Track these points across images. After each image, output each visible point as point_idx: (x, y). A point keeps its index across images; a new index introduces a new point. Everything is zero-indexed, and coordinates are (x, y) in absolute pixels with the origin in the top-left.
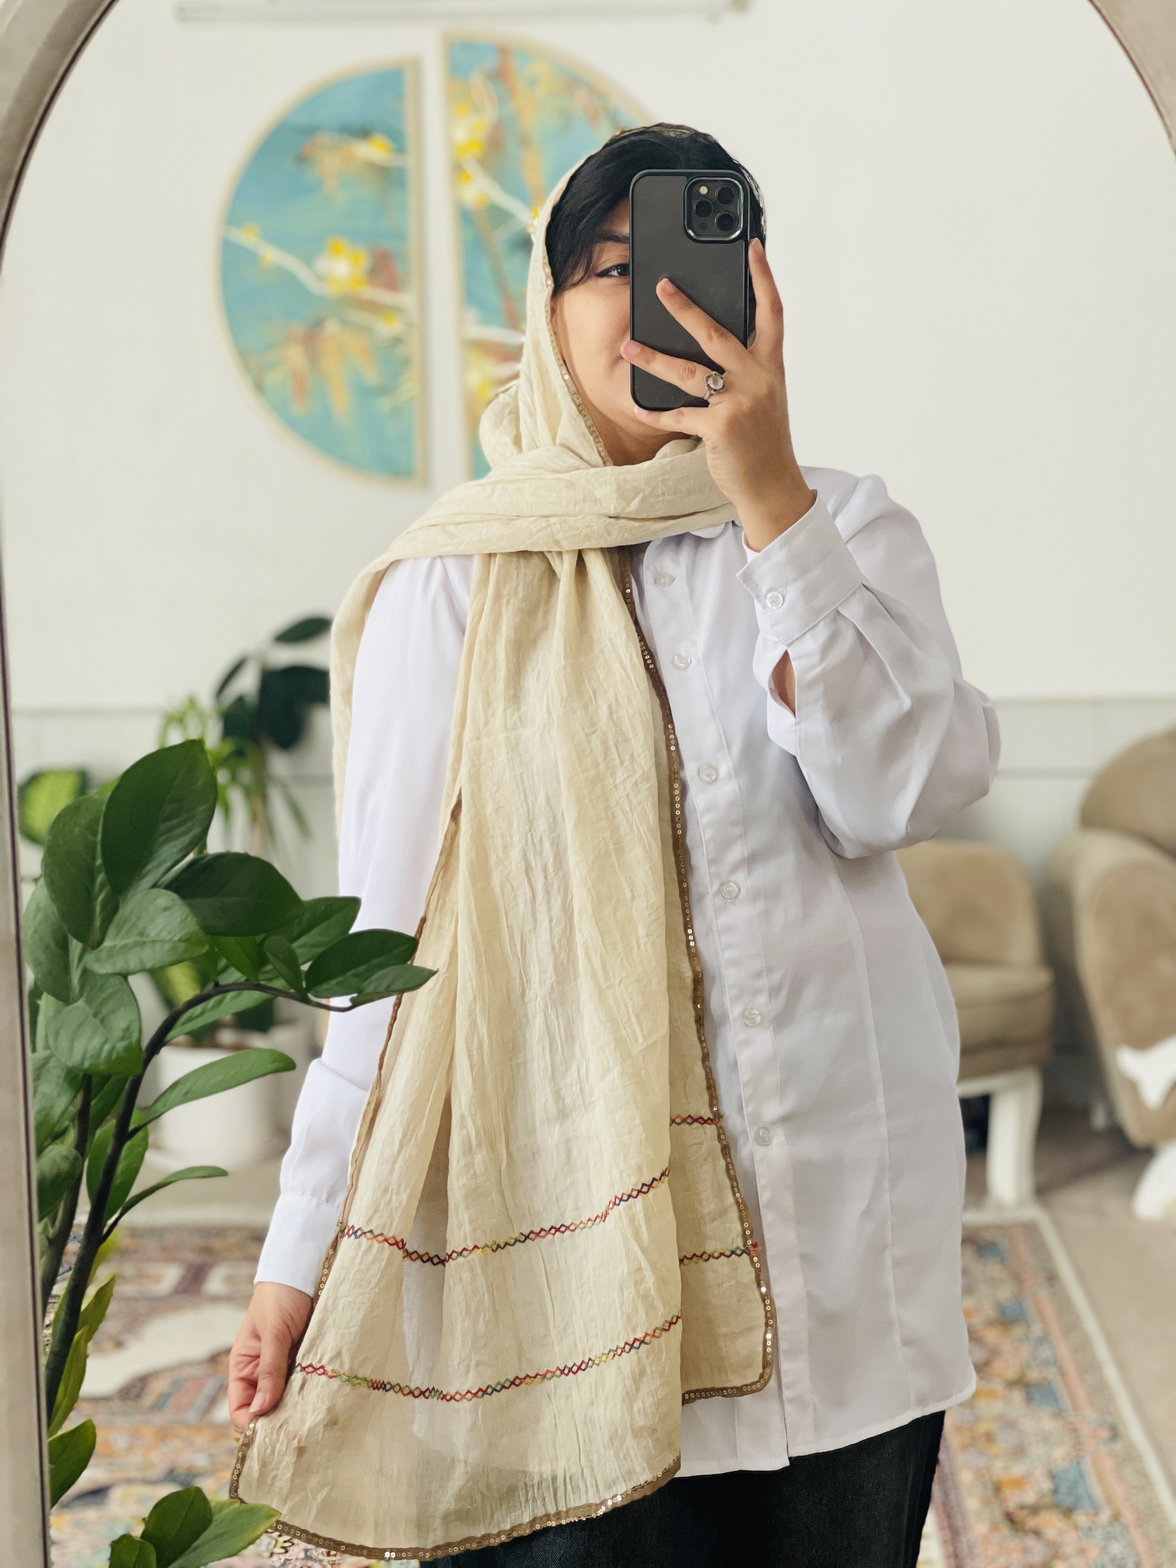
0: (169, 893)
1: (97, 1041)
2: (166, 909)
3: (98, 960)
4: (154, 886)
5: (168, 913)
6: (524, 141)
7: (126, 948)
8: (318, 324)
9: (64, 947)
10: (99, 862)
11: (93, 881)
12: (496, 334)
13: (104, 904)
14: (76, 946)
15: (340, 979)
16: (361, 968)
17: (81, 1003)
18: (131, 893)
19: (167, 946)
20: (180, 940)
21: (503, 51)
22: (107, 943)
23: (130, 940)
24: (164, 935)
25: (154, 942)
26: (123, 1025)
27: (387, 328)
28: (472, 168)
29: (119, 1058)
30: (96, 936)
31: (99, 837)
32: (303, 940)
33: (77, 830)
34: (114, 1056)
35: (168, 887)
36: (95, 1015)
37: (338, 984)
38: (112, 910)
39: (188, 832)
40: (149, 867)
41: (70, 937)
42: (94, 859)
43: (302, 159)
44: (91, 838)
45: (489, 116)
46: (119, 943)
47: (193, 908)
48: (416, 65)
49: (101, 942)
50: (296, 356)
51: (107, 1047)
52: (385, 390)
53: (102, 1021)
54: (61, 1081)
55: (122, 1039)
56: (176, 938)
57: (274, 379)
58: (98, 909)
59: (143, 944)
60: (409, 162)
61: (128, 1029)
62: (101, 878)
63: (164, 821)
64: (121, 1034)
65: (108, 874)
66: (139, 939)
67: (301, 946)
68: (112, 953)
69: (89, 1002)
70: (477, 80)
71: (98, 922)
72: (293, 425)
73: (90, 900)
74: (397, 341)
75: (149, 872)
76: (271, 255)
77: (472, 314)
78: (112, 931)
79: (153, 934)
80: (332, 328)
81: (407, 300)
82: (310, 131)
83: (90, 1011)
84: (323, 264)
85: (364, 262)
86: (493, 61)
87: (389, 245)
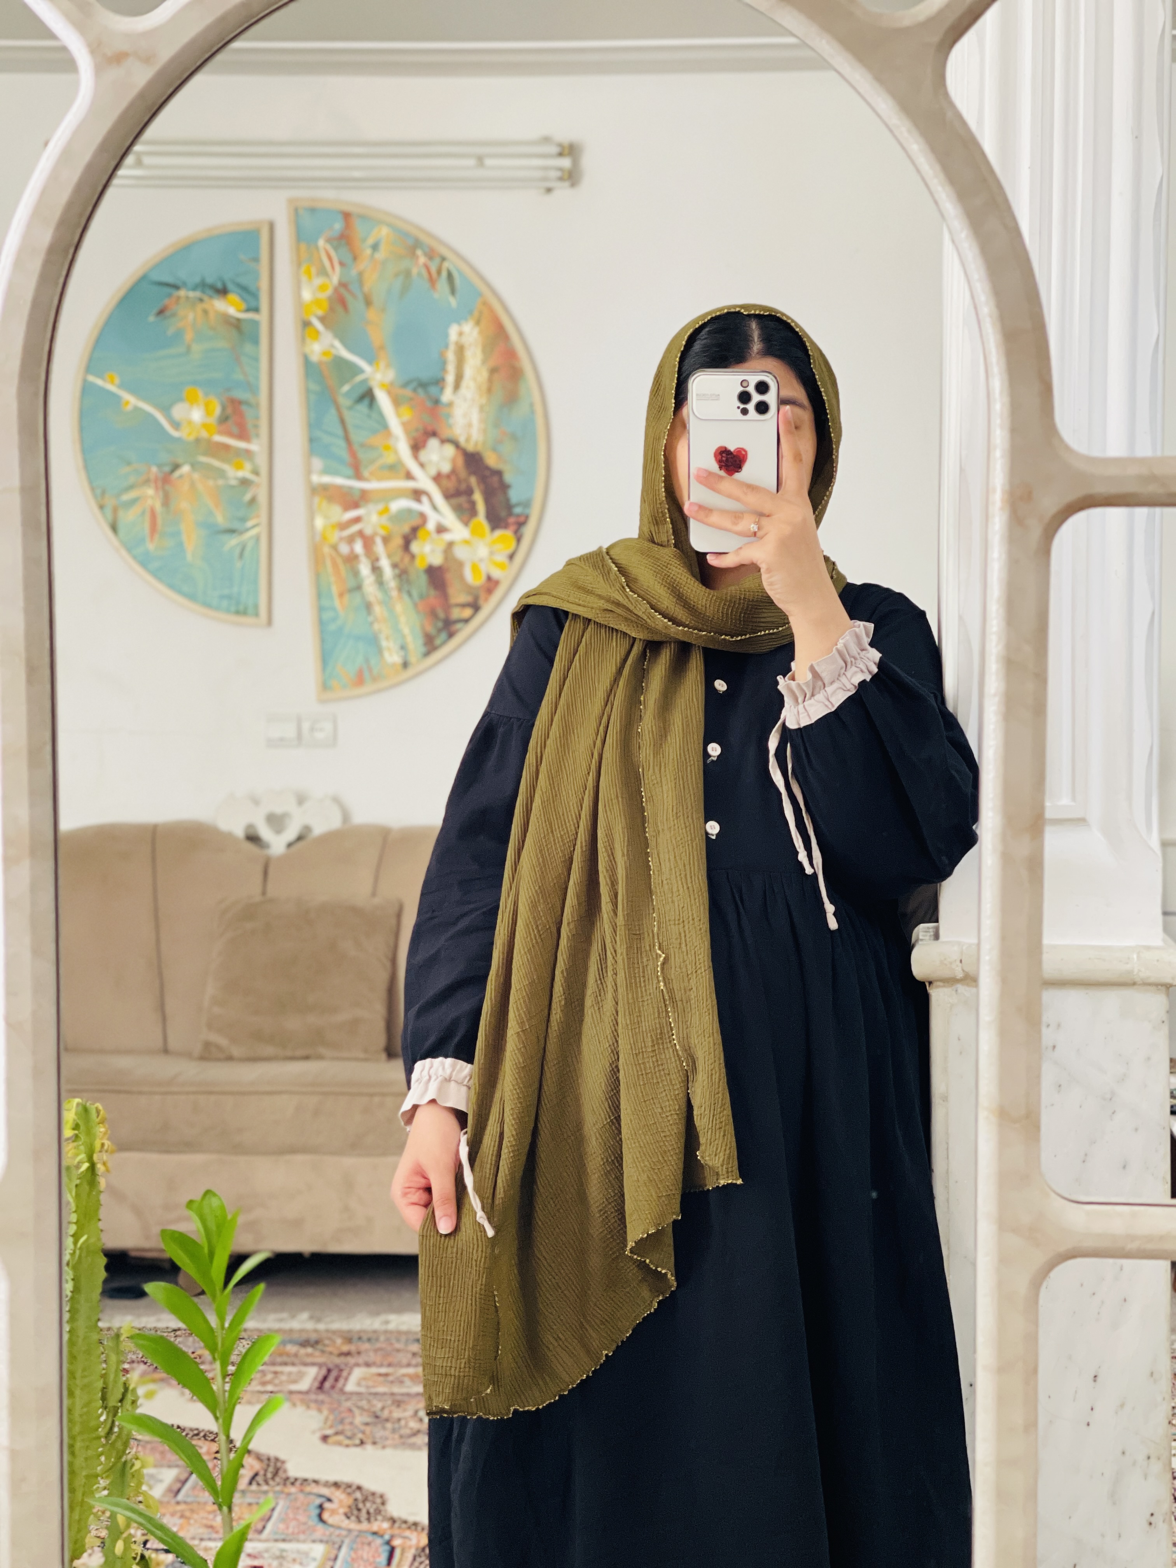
6: (368, 301)
8: (173, 469)
12: (342, 481)
21: (347, 216)
27: (234, 473)
28: (318, 325)
43: (163, 312)
45: (335, 278)
48: (271, 227)
50: (151, 495)
52: (232, 531)
57: (128, 517)
60: (262, 317)
72: (144, 561)
74: (245, 484)
76: (129, 400)
77: (317, 463)
80: (185, 470)
81: (256, 446)
84: (178, 411)
85: (218, 411)
86: (338, 226)
87: (240, 394)
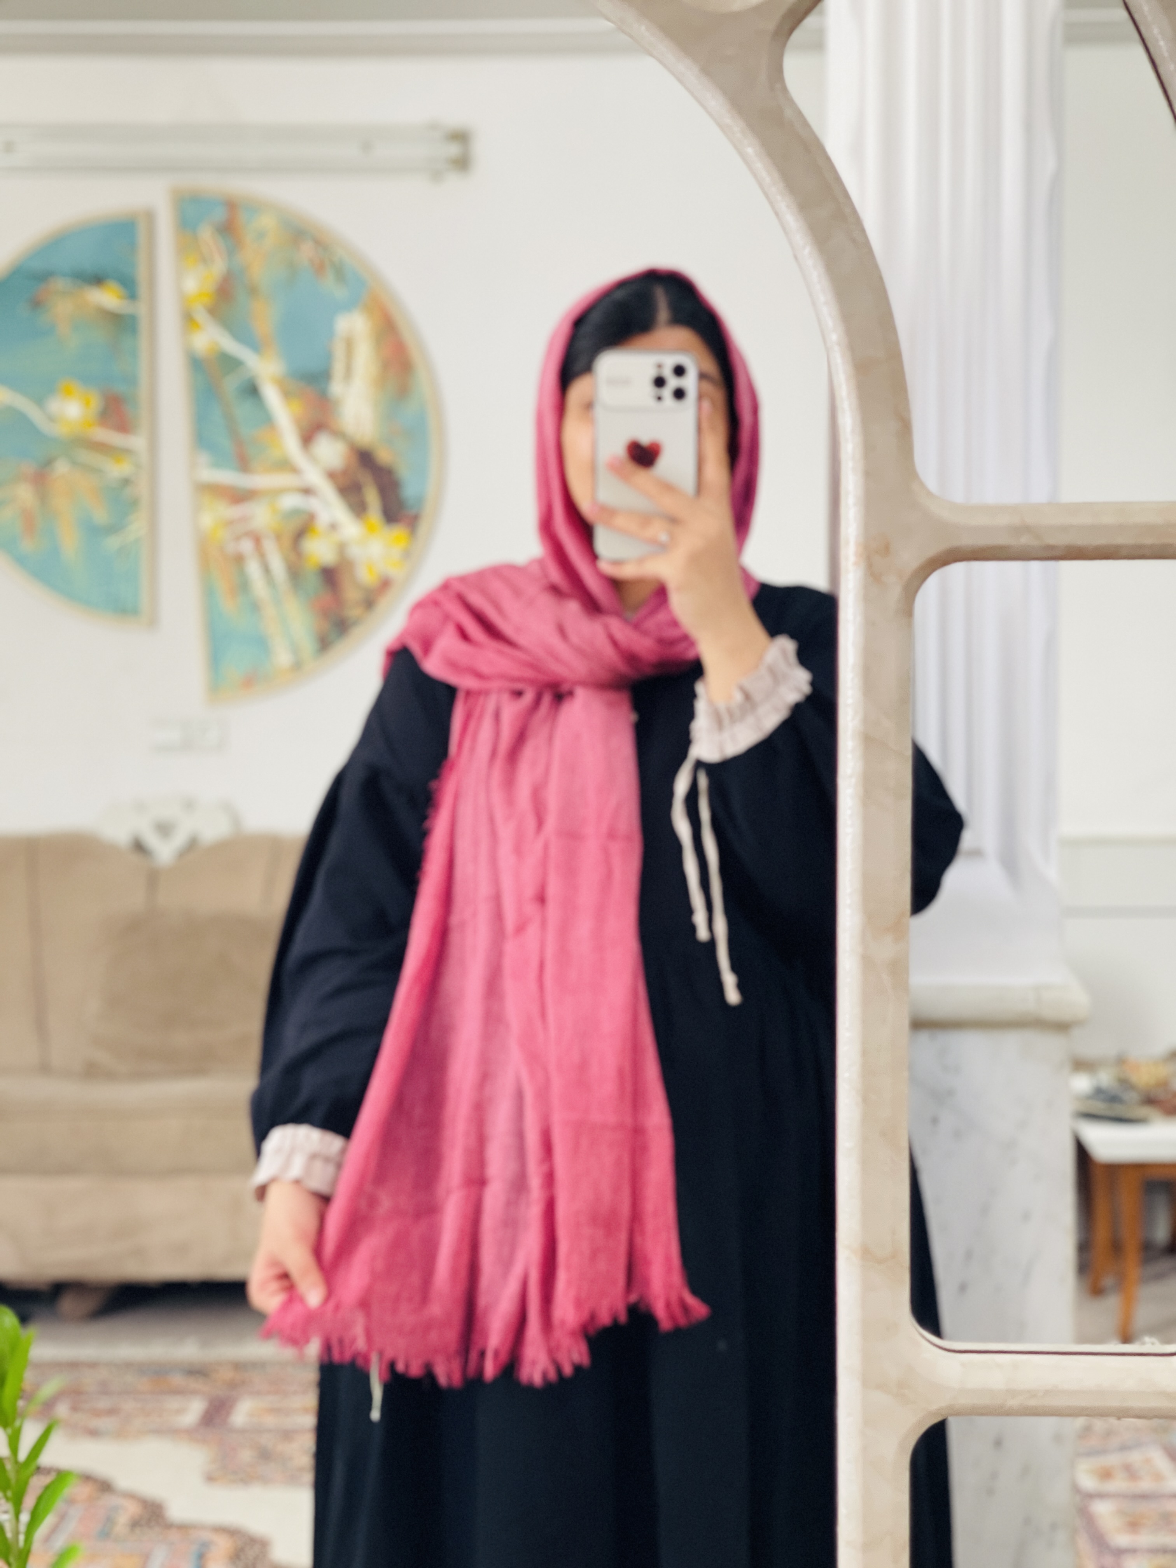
8: (49, 463)
27: (117, 470)
28: (201, 316)
43: (36, 304)
57: (4, 516)
60: (141, 309)
70: (206, 234)
72: (22, 562)
74: (126, 482)
76: (4, 396)
77: (203, 458)
81: (137, 442)
82: (43, 277)
84: (54, 405)
85: (96, 404)
86: (220, 215)
87: (120, 388)
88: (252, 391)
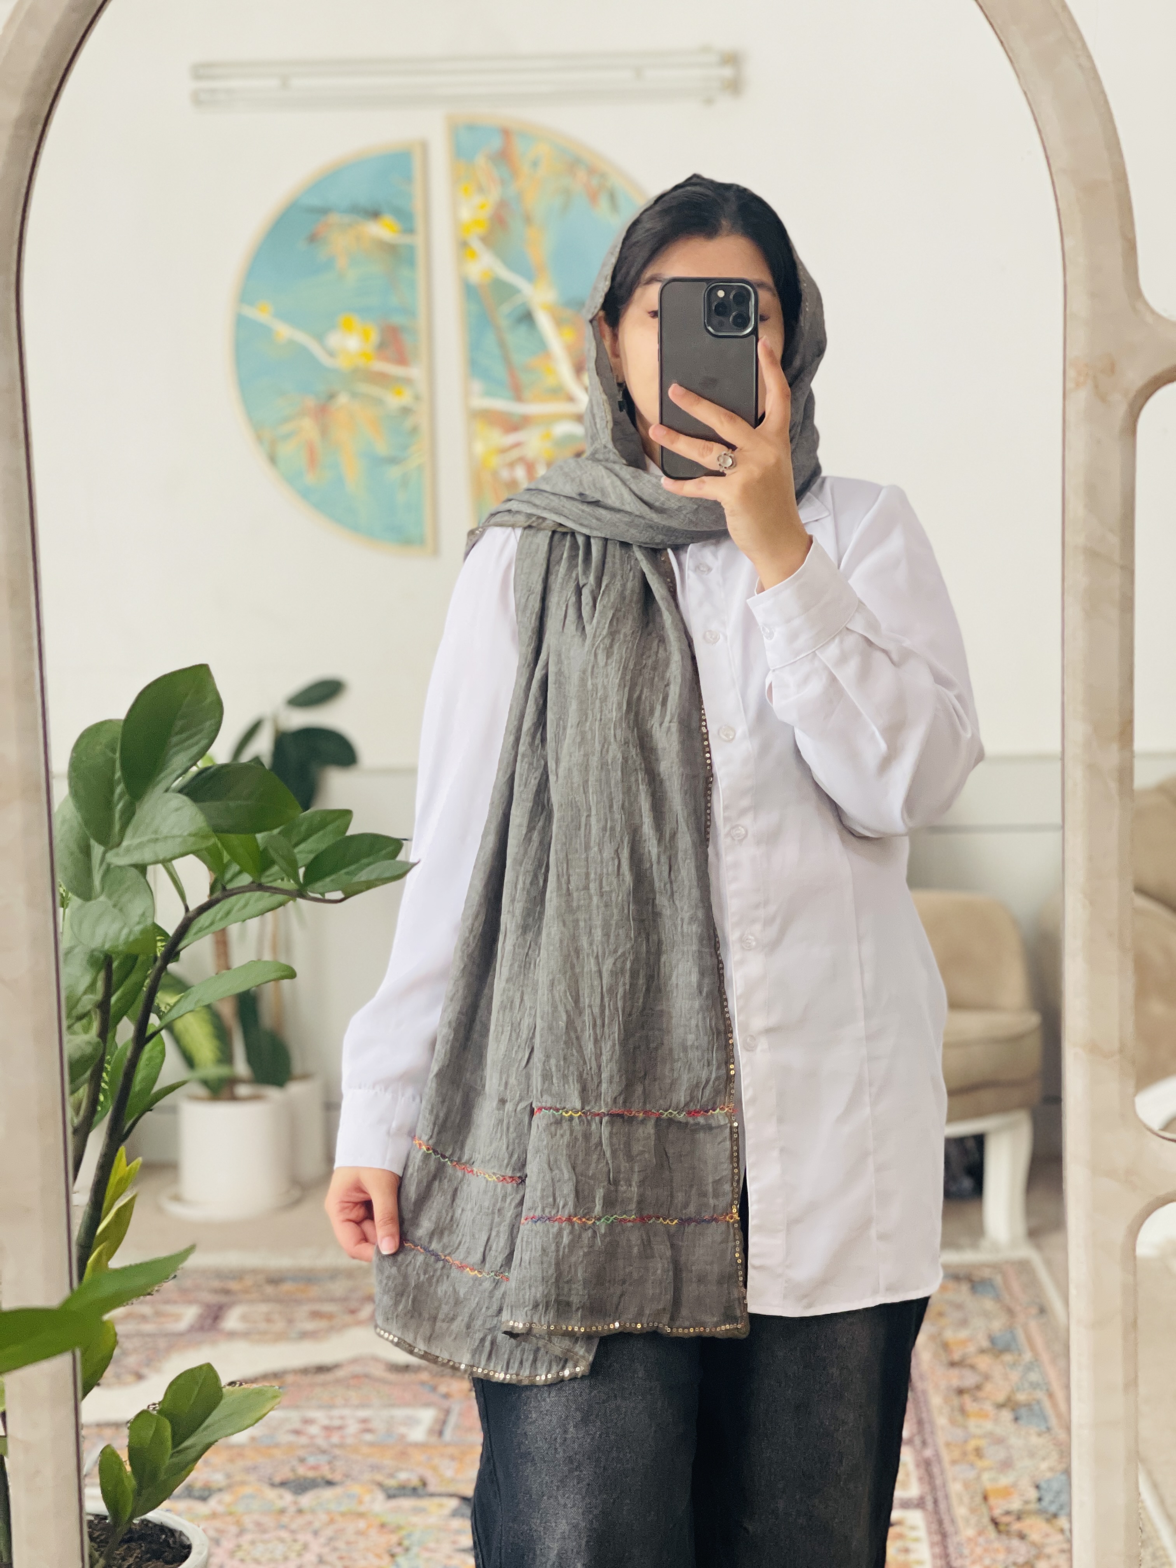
0: (180, 795)
1: (116, 926)
2: (177, 810)
3: (117, 855)
4: (167, 791)
5: (179, 813)
6: (528, 220)
7: (141, 846)
8: (330, 397)
9: (86, 851)
10: (118, 774)
11: (112, 792)
12: (502, 404)
13: (123, 812)
14: (97, 850)
15: (333, 877)
16: (352, 867)
17: (102, 898)
18: (146, 799)
19: (179, 840)
20: (190, 835)
21: (506, 133)
22: (125, 843)
23: (145, 839)
24: (176, 832)
25: (166, 838)
26: (139, 911)
27: (394, 400)
28: (476, 245)
29: (136, 941)
30: (116, 839)
31: (118, 755)
32: (302, 847)
33: (98, 748)
34: (132, 938)
35: (181, 791)
36: (115, 906)
37: (332, 881)
38: (129, 814)
39: (197, 743)
40: (162, 775)
41: (93, 842)
42: (113, 773)
43: (313, 239)
44: (111, 754)
45: (494, 195)
46: (137, 841)
47: (202, 810)
48: (424, 146)
49: (119, 844)
50: (308, 427)
51: (125, 931)
52: (393, 461)
53: (121, 910)
54: (85, 963)
55: (139, 923)
56: (185, 834)
57: (286, 450)
58: (117, 815)
59: (156, 840)
60: (418, 240)
61: (143, 914)
62: (119, 789)
63: (177, 734)
64: (137, 919)
65: (128, 786)
66: (153, 836)
67: (300, 852)
68: (128, 850)
69: (110, 896)
70: (481, 163)
71: (117, 827)
72: (304, 493)
73: (109, 805)
74: (406, 411)
75: (163, 778)
76: (284, 331)
77: (477, 386)
78: (129, 831)
79: (165, 830)
80: (343, 399)
81: (416, 372)
82: (322, 211)
83: (110, 903)
84: (334, 340)
85: (374, 336)
86: (496, 143)
87: (397, 320)
88: (527, 318)
